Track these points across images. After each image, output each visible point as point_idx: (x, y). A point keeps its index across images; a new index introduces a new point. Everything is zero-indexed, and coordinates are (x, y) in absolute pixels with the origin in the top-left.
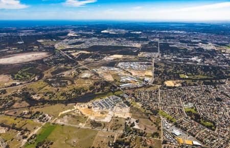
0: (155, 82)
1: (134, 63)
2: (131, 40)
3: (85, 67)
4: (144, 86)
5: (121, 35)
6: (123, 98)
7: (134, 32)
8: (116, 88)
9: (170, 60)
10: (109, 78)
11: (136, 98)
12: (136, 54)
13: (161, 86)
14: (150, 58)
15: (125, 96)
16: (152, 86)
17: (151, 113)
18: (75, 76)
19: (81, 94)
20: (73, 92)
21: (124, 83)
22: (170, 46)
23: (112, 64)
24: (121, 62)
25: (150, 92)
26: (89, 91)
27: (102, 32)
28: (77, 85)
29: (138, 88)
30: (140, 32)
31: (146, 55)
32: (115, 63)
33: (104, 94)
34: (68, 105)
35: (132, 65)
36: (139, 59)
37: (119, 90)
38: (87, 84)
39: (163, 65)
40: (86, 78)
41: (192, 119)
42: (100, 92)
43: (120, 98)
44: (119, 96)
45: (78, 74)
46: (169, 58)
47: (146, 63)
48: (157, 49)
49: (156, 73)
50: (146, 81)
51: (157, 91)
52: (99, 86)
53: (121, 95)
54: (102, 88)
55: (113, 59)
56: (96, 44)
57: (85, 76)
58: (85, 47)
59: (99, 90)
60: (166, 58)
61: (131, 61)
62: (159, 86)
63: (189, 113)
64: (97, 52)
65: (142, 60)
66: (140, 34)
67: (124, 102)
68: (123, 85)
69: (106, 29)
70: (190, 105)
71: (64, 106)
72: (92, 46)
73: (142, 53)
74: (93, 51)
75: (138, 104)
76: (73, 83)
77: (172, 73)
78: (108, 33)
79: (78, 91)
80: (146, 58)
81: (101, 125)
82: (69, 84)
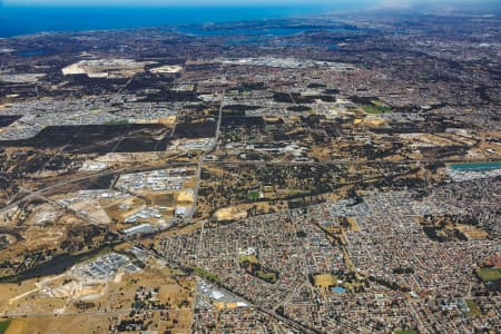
0: (197, 215)
1: (156, 173)
2: (150, 98)
3: (38, 195)
4: (174, 225)
5: (123, 81)
6: (132, 255)
7: (161, 70)
8: (115, 236)
9: (238, 157)
10: (101, 217)
11: (156, 252)
12: (162, 146)
13: (206, 221)
14: (194, 156)
15: (136, 251)
16: (190, 224)
17: (182, 273)
18: (21, 222)
19: (44, 259)
20: (27, 257)
21: (134, 224)
22: (248, 113)
23: (104, 181)
24: (126, 172)
25: (184, 238)
26: (60, 251)
27: (66, 71)
28: (30, 242)
29: (160, 231)
30: (176, 69)
31: (190, 145)
32: (111, 177)
33: (93, 253)
34: (23, 283)
35: (150, 180)
36: (169, 162)
37: (123, 241)
38: (54, 238)
39: (220, 172)
40: (48, 224)
41: (247, 272)
42: (86, 249)
43: (124, 257)
44: (125, 253)
45: (27, 217)
46: (237, 152)
47: (183, 170)
48: (213, 125)
49: (202, 192)
50: (178, 216)
51: (199, 233)
52: (80, 238)
53: (128, 250)
54: (88, 240)
55: (103, 166)
56: (52, 120)
57: (44, 219)
58: (26, 136)
59: (81, 247)
60: (230, 153)
61: (148, 169)
62: (203, 223)
63: (245, 264)
64: (62, 149)
65: (174, 162)
66: (178, 75)
67: (134, 263)
68: (130, 230)
70: (251, 250)
71: (15, 286)
73: (176, 143)
74: (52, 148)
75: (159, 261)
76: (19, 238)
77: (235, 191)
78: (84, 76)
79: (36, 254)
80: (184, 156)
81: (93, 305)
82: (11, 242)
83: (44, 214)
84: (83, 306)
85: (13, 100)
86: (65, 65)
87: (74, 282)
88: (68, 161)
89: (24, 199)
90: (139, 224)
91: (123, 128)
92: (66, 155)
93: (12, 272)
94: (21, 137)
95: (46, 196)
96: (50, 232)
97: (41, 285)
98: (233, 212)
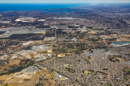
0: (53, 56)
1: (42, 46)
2: (38, 27)
3: (12, 51)
4: (48, 59)
5: (31, 23)
6: (38, 67)
7: (40, 20)
8: (33, 62)
9: (61, 41)
10: (29, 57)
11: (44, 66)
12: (42, 39)
13: (55, 57)
14: (50, 41)
15: (39, 65)
16: (51, 58)
17: (51, 71)
18: (8, 59)
19: (15, 68)
20: (10, 68)
21: (37, 59)
22: (63, 31)
23: (29, 48)
24: (34, 46)
25: (50, 62)
26: (19, 66)
27: (16, 20)
28: (11, 64)
29: (44, 60)
30: (44, 20)
31: (49, 39)
32: (30, 47)
33: (28, 66)
34: (10, 74)
35: (40, 47)
36: (45, 43)
37: (35, 63)
38: (17, 62)
39: (57, 45)
40: (15, 59)
41: (67, 70)
42: (26, 65)
43: (36, 67)
44: (36, 66)
45: (10, 57)
46: (61, 40)
47: (48, 45)
48: (54, 34)
49: (54, 50)
50: (48, 56)
51: (54, 61)
52: (24, 62)
53: (36, 65)
54: (26, 63)
55: (28, 44)
56: (14, 33)
57: (14, 58)
58: (8, 37)
59: (24, 65)
60: (59, 40)
61: (40, 45)
62: (55, 58)
63: (66, 68)
64: (17, 40)
65: (46, 43)
66: (44, 21)
67: (38, 68)
68: (37, 60)
69: (18, 18)
70: (67, 65)
71: (8, 75)
72: (12, 35)
73: (46, 38)
74: (15, 40)
75: (45, 68)
76: (8, 63)
77: (62, 50)
78: (21, 22)
79: (13, 67)
80: (48, 41)
81: (29, 80)
82: (6, 64)
83: (14, 56)
84: (26, 80)
85: (4, 28)
86: (16, 19)
87: (23, 74)
88: (19, 43)
89: (8, 53)
90: (39, 58)
91: (32, 34)
92: (18, 41)
93: (7, 72)
94: (6, 37)
95: (14, 52)
96: (16, 61)
97: (15, 75)
98: (62, 55)
